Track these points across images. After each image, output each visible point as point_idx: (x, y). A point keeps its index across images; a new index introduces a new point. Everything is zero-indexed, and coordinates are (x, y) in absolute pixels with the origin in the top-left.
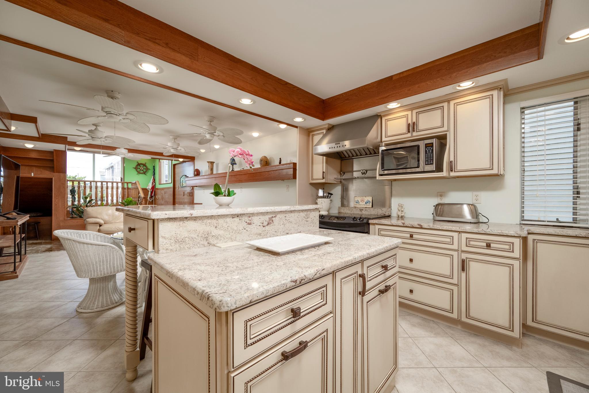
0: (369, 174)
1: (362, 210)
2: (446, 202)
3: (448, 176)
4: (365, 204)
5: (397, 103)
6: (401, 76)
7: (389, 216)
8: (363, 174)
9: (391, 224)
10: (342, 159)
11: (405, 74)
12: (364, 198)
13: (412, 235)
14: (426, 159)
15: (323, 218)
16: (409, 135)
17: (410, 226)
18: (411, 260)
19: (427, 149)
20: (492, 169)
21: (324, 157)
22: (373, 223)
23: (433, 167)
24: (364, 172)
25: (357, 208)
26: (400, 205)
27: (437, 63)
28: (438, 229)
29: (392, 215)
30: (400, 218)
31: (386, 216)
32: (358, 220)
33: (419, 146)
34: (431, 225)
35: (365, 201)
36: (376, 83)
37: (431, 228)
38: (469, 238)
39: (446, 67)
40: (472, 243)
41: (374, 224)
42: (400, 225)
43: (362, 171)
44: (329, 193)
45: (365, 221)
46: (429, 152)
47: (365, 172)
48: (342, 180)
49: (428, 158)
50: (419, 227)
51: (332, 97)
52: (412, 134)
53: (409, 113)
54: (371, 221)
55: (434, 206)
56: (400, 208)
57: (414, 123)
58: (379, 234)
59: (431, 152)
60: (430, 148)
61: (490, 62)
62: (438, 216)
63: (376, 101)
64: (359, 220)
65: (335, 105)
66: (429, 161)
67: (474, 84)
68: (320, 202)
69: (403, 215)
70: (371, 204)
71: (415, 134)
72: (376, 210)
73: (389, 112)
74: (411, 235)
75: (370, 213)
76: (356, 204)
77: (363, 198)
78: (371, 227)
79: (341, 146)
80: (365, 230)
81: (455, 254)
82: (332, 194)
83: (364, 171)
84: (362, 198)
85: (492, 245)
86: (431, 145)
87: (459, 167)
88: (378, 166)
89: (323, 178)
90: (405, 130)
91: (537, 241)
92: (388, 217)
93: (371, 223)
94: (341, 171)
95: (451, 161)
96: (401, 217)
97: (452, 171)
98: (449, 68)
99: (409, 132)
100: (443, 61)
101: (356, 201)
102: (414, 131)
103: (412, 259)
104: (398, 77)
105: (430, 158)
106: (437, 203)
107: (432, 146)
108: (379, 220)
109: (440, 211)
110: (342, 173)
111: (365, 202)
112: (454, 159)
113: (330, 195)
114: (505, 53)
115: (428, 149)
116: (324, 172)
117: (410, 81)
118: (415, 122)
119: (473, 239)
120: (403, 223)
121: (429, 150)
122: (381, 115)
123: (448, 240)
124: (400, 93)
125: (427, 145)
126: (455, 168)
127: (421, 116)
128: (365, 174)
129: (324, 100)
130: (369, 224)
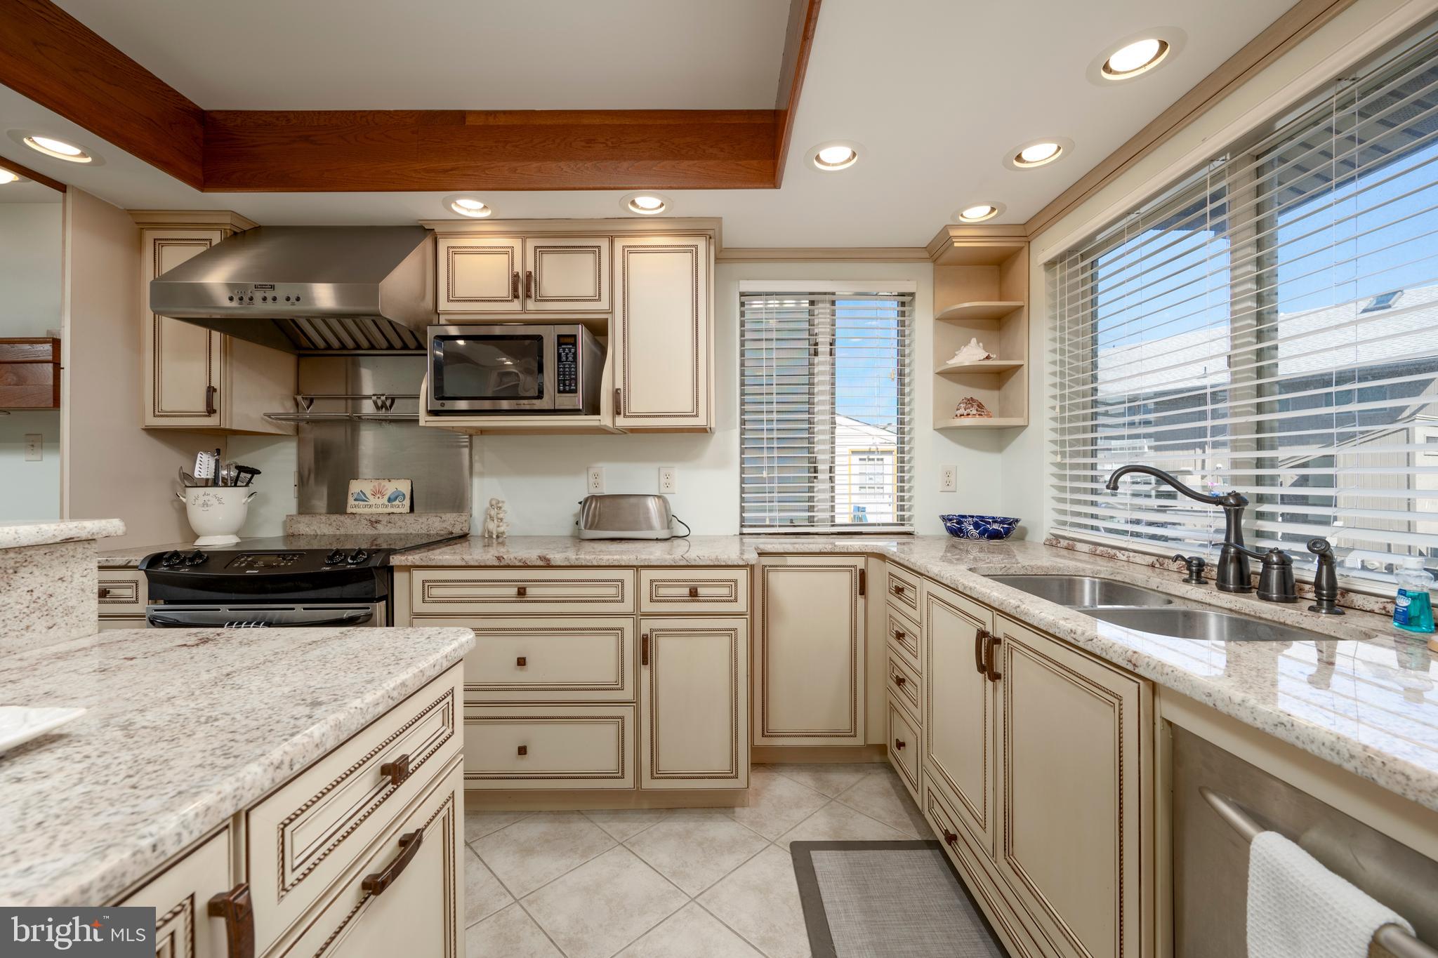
0: (399, 409)
1: (377, 522)
2: (606, 493)
3: (611, 425)
4: (387, 503)
5: (482, 205)
6: (491, 121)
7: (464, 537)
8: (378, 408)
9: (464, 564)
10: (301, 352)
11: (502, 121)
12: (385, 483)
13: (525, 589)
14: (559, 375)
15: (197, 565)
16: (516, 305)
17: (518, 564)
18: (521, 662)
19: (561, 351)
20: (697, 416)
21: (213, 332)
22: (403, 564)
23: (578, 400)
24: (384, 403)
25: (358, 518)
26: (494, 502)
27: (586, 121)
28: (589, 564)
29: (473, 532)
30: (494, 541)
31: (454, 535)
32: (350, 561)
33: (542, 338)
34: (572, 556)
35: (388, 494)
36: (414, 118)
37: (573, 564)
38: (657, 581)
39: (607, 140)
40: (662, 591)
41: (408, 568)
42: (489, 563)
43: (374, 398)
44: (241, 469)
45: (376, 561)
46: (567, 358)
47: (388, 403)
48: (302, 424)
49: (564, 375)
50: (541, 563)
51: (241, 112)
52: (524, 305)
53: (516, 243)
54: (395, 560)
55: (580, 503)
56: (493, 513)
57: (529, 275)
58: (427, 599)
59: (570, 359)
60: (570, 349)
61: (696, 162)
62: (590, 528)
63: (414, 175)
64: (353, 558)
65: (254, 146)
66: (567, 382)
67: (663, 208)
68: (200, 501)
69: (501, 529)
70: (407, 502)
71: (531, 305)
72: (423, 519)
73: (459, 226)
74: (522, 591)
75: (403, 531)
76: (357, 503)
77: (380, 484)
78: (399, 579)
79: (281, 299)
80: (374, 590)
81: (627, 624)
82: (259, 472)
83: (383, 398)
84: (376, 483)
85: (701, 591)
86: (572, 340)
87: (636, 405)
88: (425, 386)
89: (211, 411)
90: (504, 290)
91: (768, 568)
92: (461, 540)
93: (397, 566)
94: (298, 393)
95: (617, 390)
96: (498, 537)
97: (619, 413)
98: (612, 143)
99: (516, 297)
100: (597, 121)
101: (355, 496)
102: (528, 296)
103: (524, 659)
104: (480, 122)
105: (570, 375)
106: (587, 495)
107: (575, 344)
108: (425, 554)
109: (594, 515)
110: (299, 398)
111: (386, 498)
112: (624, 384)
113: (249, 476)
114: (722, 150)
115: (564, 350)
116: (215, 390)
117: (516, 146)
118: (533, 274)
119: (664, 581)
120: (499, 558)
121: (567, 354)
122: (436, 231)
123: (612, 591)
124: (487, 172)
125: (562, 340)
126: (625, 408)
127: (548, 259)
128: (387, 409)
129: (203, 112)
130: (390, 570)
